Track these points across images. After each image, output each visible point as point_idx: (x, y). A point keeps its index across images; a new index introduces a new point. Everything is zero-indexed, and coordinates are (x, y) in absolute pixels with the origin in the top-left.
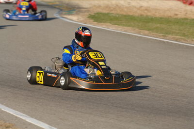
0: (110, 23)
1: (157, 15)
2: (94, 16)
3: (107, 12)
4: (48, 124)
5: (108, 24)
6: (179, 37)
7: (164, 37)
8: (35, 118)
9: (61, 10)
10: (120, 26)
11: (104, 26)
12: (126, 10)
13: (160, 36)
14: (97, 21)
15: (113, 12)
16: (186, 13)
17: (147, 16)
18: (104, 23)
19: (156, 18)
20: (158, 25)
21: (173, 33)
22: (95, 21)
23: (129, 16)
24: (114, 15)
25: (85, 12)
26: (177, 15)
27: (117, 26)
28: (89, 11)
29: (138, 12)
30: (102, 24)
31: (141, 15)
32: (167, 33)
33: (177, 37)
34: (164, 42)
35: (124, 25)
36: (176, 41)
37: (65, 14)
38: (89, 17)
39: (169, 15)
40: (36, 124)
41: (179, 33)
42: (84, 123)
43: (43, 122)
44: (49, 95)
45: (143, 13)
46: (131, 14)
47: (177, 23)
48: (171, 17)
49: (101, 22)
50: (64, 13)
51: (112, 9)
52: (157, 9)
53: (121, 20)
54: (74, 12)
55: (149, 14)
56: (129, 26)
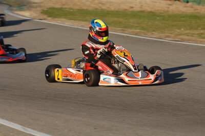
0: (65, 18)
1: (112, 8)
2: (47, 11)
3: (59, 7)
4: (21, 125)
5: (64, 19)
6: (139, 31)
7: (123, 31)
8: (6, 119)
9: (11, 6)
10: (76, 21)
11: (59, 22)
12: (78, 4)
13: (118, 30)
14: (50, 17)
15: (66, 6)
16: (142, 6)
17: (102, 10)
18: (59, 18)
19: (111, 11)
20: (115, 19)
21: (131, 27)
22: (49, 17)
23: (83, 10)
24: (67, 10)
25: (37, 7)
26: (132, 7)
27: (72, 21)
28: (40, 6)
29: (93, 5)
30: (57, 19)
31: (96, 9)
32: (125, 27)
33: (137, 30)
34: (123, 36)
35: (79, 20)
36: (136, 34)
37: (16, 10)
38: (42, 13)
39: (125, 7)
40: (8, 126)
41: (137, 27)
42: (57, 122)
43: (15, 123)
44: (15, 95)
45: (97, 7)
46: (85, 8)
47: (135, 16)
48: (127, 10)
49: (55, 18)
50: (14, 9)
51: (64, 3)
52: (111, 2)
53: (76, 15)
54: (25, 8)
55: (103, 7)
56: (85, 21)
